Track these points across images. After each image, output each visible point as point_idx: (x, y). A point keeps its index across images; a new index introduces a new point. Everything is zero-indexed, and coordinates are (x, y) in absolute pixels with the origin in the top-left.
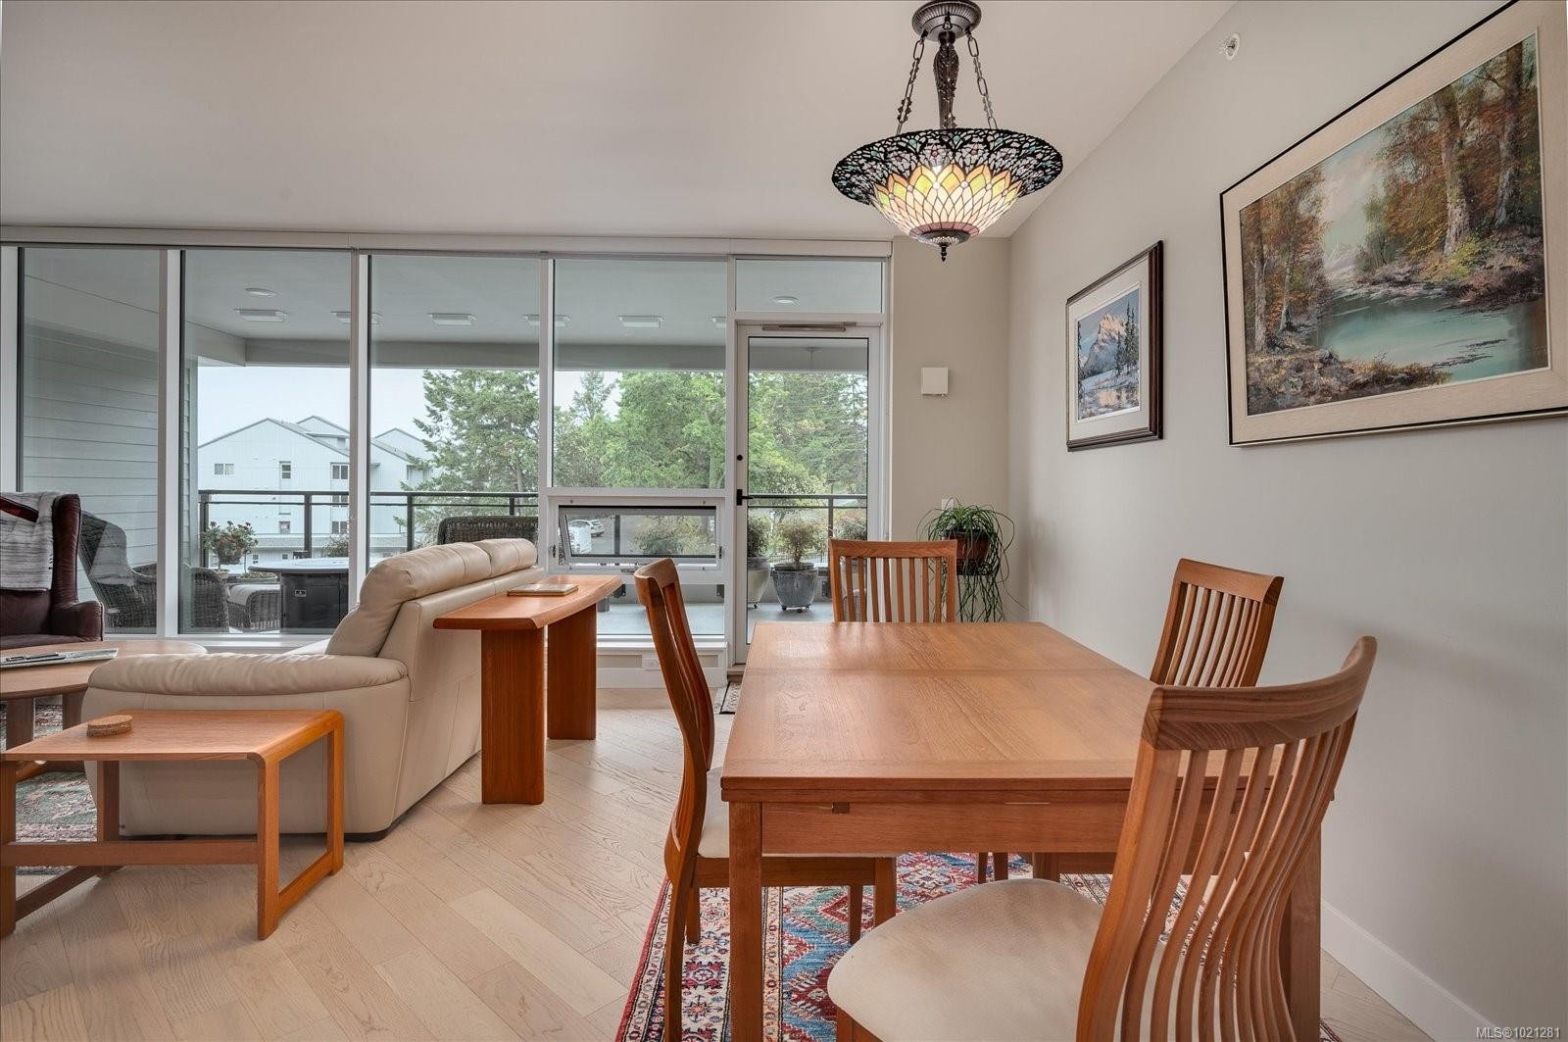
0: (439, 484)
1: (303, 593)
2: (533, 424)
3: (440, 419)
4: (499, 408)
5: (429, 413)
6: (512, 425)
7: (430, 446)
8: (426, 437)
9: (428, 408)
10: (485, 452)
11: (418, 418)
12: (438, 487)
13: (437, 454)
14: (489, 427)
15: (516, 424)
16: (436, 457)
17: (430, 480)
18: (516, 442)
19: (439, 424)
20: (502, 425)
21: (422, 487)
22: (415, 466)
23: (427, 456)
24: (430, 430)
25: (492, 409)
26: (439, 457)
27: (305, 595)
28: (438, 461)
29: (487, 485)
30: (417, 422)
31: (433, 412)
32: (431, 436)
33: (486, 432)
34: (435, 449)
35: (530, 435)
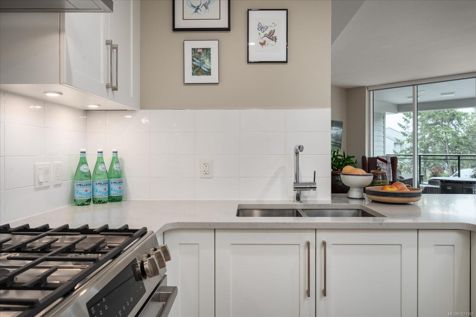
0: (409, 150)
2: (454, 122)
3: (408, 122)
4: (437, 116)
5: (404, 120)
6: (443, 123)
7: (404, 134)
8: (403, 130)
9: (404, 118)
10: (431, 136)
11: (399, 123)
12: (408, 152)
13: (407, 137)
14: (432, 125)
15: (445, 122)
16: (407, 139)
17: (405, 149)
18: (446, 131)
19: (408, 124)
20: (439, 123)
21: (401, 152)
22: (398, 143)
23: (403, 138)
24: (405, 127)
25: (434, 116)
26: (408, 139)
28: (408, 140)
29: (430, 150)
30: (399, 124)
31: (406, 120)
32: (405, 130)
33: (431, 127)
34: (406, 135)
35: (453, 127)
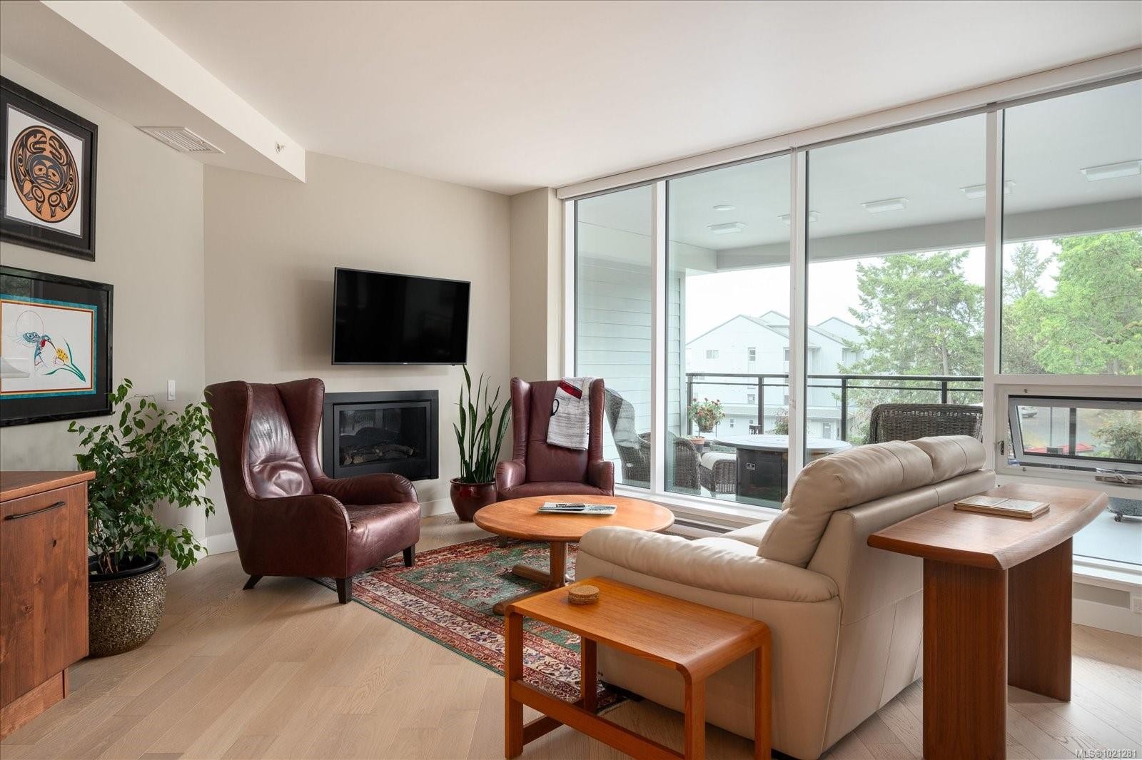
0: (870, 364)
1: (753, 466)
2: (959, 306)
3: (870, 306)
4: (925, 293)
5: (861, 302)
6: (938, 308)
7: (862, 331)
8: (858, 323)
9: (860, 297)
10: (912, 335)
11: (853, 307)
12: (868, 368)
13: (868, 338)
14: (915, 311)
15: (941, 307)
16: (867, 340)
17: (862, 361)
18: (942, 324)
19: (870, 311)
20: (928, 309)
21: (855, 367)
22: (850, 349)
23: (859, 340)
24: (862, 317)
25: (918, 295)
26: (870, 340)
27: (754, 469)
28: (869, 344)
29: (913, 365)
30: (851, 310)
31: (865, 301)
32: (863, 322)
33: (913, 316)
34: (866, 334)
35: (956, 317)
